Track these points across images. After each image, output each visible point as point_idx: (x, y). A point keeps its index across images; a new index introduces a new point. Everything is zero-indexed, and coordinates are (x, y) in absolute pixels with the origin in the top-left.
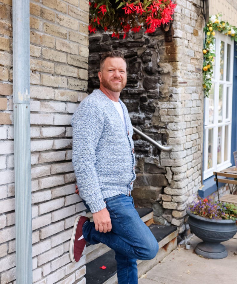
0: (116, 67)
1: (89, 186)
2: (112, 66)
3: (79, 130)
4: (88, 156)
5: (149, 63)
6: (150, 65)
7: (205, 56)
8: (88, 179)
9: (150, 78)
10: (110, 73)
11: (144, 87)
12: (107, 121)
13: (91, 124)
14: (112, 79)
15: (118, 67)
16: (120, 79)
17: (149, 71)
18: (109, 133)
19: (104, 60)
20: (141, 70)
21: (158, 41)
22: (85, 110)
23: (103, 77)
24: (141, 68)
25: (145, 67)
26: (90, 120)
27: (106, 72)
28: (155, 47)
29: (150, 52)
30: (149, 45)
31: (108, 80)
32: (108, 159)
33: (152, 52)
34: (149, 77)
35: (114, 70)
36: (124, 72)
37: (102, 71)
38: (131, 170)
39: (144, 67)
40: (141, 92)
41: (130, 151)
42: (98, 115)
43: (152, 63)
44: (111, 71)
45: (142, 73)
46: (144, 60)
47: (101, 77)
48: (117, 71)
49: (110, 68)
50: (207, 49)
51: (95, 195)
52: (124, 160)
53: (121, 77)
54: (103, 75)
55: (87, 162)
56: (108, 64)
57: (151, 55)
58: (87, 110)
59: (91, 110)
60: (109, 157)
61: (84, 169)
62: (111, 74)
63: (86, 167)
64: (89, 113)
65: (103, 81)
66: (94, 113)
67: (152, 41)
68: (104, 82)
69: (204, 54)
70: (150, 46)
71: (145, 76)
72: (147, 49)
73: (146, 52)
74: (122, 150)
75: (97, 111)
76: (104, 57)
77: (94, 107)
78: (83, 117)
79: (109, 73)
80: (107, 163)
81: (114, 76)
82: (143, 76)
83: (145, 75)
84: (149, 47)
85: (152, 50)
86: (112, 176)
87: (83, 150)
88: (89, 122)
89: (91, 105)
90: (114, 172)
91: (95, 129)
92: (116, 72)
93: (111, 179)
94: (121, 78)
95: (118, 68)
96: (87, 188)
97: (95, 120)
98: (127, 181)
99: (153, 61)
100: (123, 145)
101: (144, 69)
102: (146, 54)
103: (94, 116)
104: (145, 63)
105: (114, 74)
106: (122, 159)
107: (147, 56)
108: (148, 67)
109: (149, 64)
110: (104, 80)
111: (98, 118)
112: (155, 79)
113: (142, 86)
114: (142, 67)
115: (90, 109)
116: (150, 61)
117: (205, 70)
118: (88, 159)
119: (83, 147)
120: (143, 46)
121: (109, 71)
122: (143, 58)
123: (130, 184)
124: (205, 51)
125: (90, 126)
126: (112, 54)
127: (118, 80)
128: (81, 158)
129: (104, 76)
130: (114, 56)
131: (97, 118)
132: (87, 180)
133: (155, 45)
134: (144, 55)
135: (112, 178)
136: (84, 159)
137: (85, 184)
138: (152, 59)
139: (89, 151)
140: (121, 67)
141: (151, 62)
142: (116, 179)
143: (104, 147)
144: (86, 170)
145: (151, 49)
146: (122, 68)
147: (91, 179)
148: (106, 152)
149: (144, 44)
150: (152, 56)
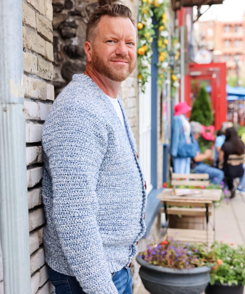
0: (121, 35)
1: (91, 261)
2: (113, 33)
3: (69, 158)
4: (88, 207)
5: (73, 39)
6: (75, 42)
7: (141, 32)
8: (90, 247)
9: (75, 64)
10: (110, 45)
11: (63, 77)
12: (111, 139)
13: (90, 148)
14: (114, 58)
15: (124, 35)
16: (126, 59)
17: (72, 53)
18: (112, 160)
19: (96, 21)
20: (59, 50)
21: (89, 5)
22: (76, 122)
23: (95, 53)
24: (59, 46)
25: (66, 46)
26: (87, 139)
27: (102, 43)
28: (83, 14)
29: (74, 22)
30: (73, 10)
31: (105, 60)
32: (106, 204)
33: (77, 22)
34: (72, 61)
35: (116, 41)
36: (133, 44)
37: (94, 40)
38: (139, 220)
39: (64, 45)
40: (59, 84)
41: (141, 186)
42: (98, 129)
43: (79, 39)
44: (110, 41)
45: (61, 55)
46: (64, 35)
47: (91, 51)
48: (123, 43)
49: (109, 36)
50: (143, 22)
51: (101, 274)
52: (131, 203)
53: (129, 55)
54: (94, 50)
55: (88, 217)
56: (106, 29)
57: (76, 27)
58: (80, 121)
59: (87, 120)
60: (108, 201)
61: (82, 230)
62: (111, 48)
63: (86, 227)
64: (84, 127)
65: (95, 61)
66: (92, 127)
67: (77, 3)
68: (97, 61)
69: (139, 30)
70: (74, 12)
71: (65, 61)
72: (68, 17)
73: (67, 21)
74: (129, 187)
75: (97, 123)
76: (97, 15)
77: (91, 116)
78: (74, 134)
79: (108, 46)
80: (104, 211)
81: (118, 52)
82: (62, 59)
83: (66, 58)
84: (72, 14)
85: (78, 19)
86: (110, 232)
87: (80, 196)
88: (86, 143)
89: (85, 113)
90: (114, 224)
91: (97, 155)
92: (120, 45)
93: (108, 237)
94: (128, 57)
95: (124, 37)
96: (88, 263)
97: (94, 140)
98: (132, 239)
99: (79, 37)
100: (131, 178)
101: (64, 48)
102: (66, 24)
103: (93, 132)
104: (66, 40)
105: (117, 49)
106: (128, 201)
107: (69, 28)
108: (70, 45)
109: (72, 41)
110: (97, 58)
111: (99, 136)
112: (83, 65)
113: (60, 76)
114: (61, 46)
115: (85, 119)
116: (74, 36)
117: (140, 53)
118: (89, 211)
119: (79, 190)
120: (60, 11)
121: (107, 41)
122: (63, 31)
123: (136, 243)
124: (141, 26)
125: (89, 151)
126: (114, 10)
127: (122, 60)
128: (77, 211)
129: (97, 50)
130: (117, 14)
131: (97, 136)
132: (89, 249)
133: (83, 10)
134: (65, 26)
135: (111, 236)
136: (82, 211)
137: (84, 257)
138: (77, 33)
139: (90, 197)
140: (129, 36)
141: (76, 38)
142: (116, 238)
143: (101, 184)
144: (87, 232)
145: (76, 17)
146: (131, 38)
147: (95, 246)
148: (103, 193)
149: (63, 9)
150: (79, 28)
